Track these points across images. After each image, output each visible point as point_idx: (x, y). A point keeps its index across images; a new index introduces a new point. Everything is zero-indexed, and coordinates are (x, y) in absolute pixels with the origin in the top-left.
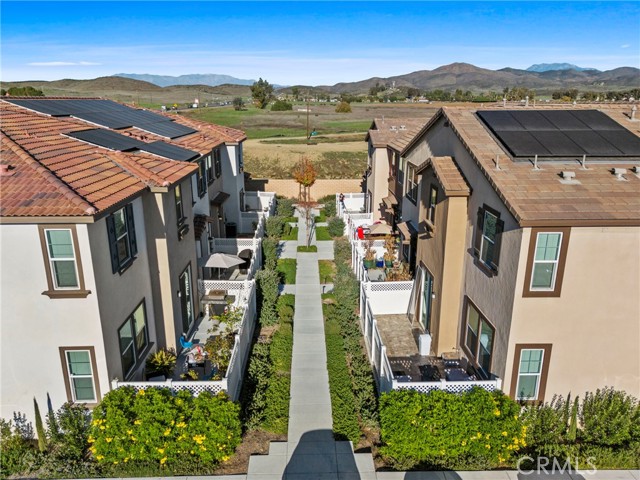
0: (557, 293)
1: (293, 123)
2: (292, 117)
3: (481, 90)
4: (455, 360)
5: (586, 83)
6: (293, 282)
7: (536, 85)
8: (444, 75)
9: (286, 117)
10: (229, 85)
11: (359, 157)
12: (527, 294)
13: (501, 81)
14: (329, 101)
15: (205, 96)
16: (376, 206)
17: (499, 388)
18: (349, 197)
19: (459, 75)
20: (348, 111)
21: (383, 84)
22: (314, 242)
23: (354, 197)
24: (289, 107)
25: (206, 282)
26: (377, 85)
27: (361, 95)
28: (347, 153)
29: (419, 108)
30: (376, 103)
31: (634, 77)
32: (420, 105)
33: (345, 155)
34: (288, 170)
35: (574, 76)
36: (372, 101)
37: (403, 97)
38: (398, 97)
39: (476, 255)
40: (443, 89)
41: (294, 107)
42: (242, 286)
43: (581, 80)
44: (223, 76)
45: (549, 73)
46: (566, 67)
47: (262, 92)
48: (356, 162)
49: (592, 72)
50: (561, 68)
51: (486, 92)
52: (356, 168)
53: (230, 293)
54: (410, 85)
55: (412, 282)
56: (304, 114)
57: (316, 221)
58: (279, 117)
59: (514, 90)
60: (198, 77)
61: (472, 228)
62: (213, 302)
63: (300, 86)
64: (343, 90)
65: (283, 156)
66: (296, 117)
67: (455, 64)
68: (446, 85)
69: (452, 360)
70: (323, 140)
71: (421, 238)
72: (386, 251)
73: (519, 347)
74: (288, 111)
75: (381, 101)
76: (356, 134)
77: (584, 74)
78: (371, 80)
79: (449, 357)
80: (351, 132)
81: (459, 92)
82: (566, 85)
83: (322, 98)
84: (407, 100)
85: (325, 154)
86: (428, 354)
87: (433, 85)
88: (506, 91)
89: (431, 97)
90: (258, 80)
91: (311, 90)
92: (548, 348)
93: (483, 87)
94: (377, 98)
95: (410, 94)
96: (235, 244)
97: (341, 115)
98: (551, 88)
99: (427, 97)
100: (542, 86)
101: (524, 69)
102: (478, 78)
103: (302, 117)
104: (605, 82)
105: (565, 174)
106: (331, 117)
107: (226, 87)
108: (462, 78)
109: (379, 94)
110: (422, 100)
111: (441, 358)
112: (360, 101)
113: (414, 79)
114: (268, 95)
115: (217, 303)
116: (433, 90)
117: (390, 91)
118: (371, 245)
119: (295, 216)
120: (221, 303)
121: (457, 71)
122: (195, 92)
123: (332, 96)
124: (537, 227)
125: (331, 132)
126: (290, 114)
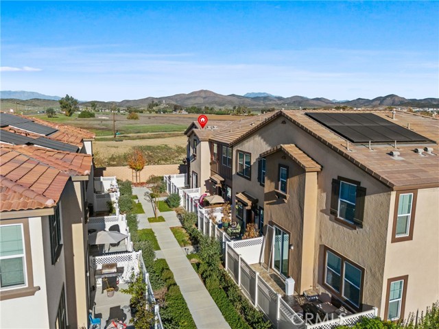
0: (410, 238)
1: (99, 126)
2: (96, 122)
3: (220, 108)
4: (315, 296)
5: (277, 105)
6: (158, 248)
7: (250, 105)
8: (196, 97)
9: (91, 122)
10: (38, 99)
11: (159, 149)
12: (394, 240)
13: (231, 103)
14: (119, 111)
15: (20, 107)
16: (203, 183)
17: (376, 315)
18: (173, 177)
19: (205, 98)
20: (136, 118)
21: (156, 101)
22: (159, 214)
23: (177, 177)
24: (92, 115)
25: (97, 258)
26: (153, 102)
27: (142, 109)
28: (150, 147)
29: (184, 118)
30: (153, 114)
31: (302, 101)
32: (183, 116)
33: (149, 148)
34: (106, 160)
35: (271, 100)
36: (150, 112)
37: (171, 110)
38: (168, 110)
39: (333, 213)
40: (196, 106)
41: (96, 115)
42: (130, 258)
43: (274, 102)
44: (33, 93)
45: (257, 98)
46: (265, 95)
47: (69, 105)
48: (157, 153)
49: (280, 98)
50: (263, 95)
51: (223, 108)
52: (158, 157)
53: (120, 265)
54: (174, 103)
55: (262, 238)
56: (104, 120)
57: (152, 197)
58: (86, 122)
59: (240, 108)
60: (10, 92)
61: (324, 195)
62: (107, 276)
63: (96, 102)
64: (128, 104)
65: (101, 150)
66: (99, 122)
67: (202, 91)
68: (197, 104)
69: (313, 296)
70: (126, 138)
71: (267, 204)
72: (223, 215)
73: (390, 280)
74: (92, 118)
75: (157, 112)
76: (149, 133)
77: (276, 99)
78: (147, 99)
79: (311, 294)
80: (145, 132)
81: (207, 108)
82: (266, 105)
83: (115, 110)
84: (174, 113)
85: (134, 148)
86: (292, 294)
87: (190, 103)
88: (234, 108)
89: (189, 111)
90: (65, 96)
91: (104, 105)
92: (406, 278)
93: (220, 105)
94: (154, 111)
95: (176, 108)
96: (103, 221)
97: (132, 121)
98: (259, 107)
99: (187, 110)
100: (254, 105)
101: (243, 95)
102: (217, 99)
103: (104, 122)
104: (288, 104)
105: (394, 153)
106: (126, 122)
107: (36, 101)
108: (207, 99)
109: (154, 108)
110: (184, 112)
111: (303, 295)
112: (142, 112)
113: (176, 99)
114: (73, 107)
115: (111, 276)
116: (190, 106)
117: (162, 106)
118: (212, 212)
119: (134, 194)
120: (114, 275)
121: (203, 95)
122: (9, 104)
123: (121, 108)
124: (400, 191)
125: (130, 133)
126: (94, 120)
